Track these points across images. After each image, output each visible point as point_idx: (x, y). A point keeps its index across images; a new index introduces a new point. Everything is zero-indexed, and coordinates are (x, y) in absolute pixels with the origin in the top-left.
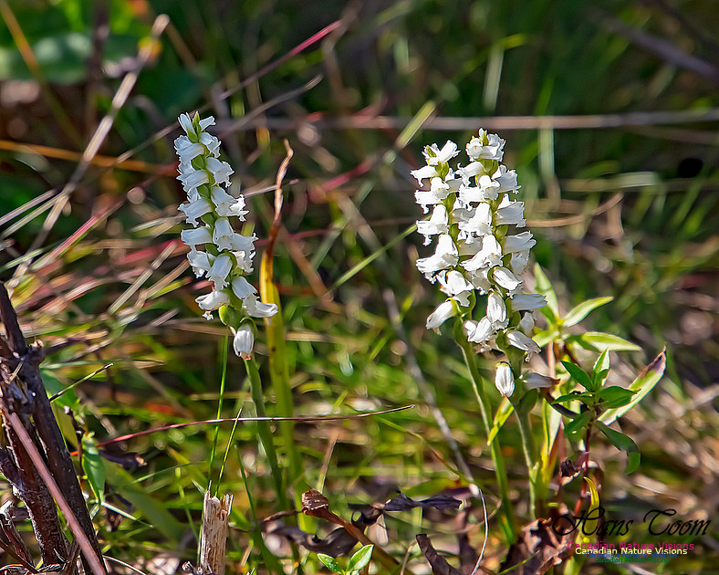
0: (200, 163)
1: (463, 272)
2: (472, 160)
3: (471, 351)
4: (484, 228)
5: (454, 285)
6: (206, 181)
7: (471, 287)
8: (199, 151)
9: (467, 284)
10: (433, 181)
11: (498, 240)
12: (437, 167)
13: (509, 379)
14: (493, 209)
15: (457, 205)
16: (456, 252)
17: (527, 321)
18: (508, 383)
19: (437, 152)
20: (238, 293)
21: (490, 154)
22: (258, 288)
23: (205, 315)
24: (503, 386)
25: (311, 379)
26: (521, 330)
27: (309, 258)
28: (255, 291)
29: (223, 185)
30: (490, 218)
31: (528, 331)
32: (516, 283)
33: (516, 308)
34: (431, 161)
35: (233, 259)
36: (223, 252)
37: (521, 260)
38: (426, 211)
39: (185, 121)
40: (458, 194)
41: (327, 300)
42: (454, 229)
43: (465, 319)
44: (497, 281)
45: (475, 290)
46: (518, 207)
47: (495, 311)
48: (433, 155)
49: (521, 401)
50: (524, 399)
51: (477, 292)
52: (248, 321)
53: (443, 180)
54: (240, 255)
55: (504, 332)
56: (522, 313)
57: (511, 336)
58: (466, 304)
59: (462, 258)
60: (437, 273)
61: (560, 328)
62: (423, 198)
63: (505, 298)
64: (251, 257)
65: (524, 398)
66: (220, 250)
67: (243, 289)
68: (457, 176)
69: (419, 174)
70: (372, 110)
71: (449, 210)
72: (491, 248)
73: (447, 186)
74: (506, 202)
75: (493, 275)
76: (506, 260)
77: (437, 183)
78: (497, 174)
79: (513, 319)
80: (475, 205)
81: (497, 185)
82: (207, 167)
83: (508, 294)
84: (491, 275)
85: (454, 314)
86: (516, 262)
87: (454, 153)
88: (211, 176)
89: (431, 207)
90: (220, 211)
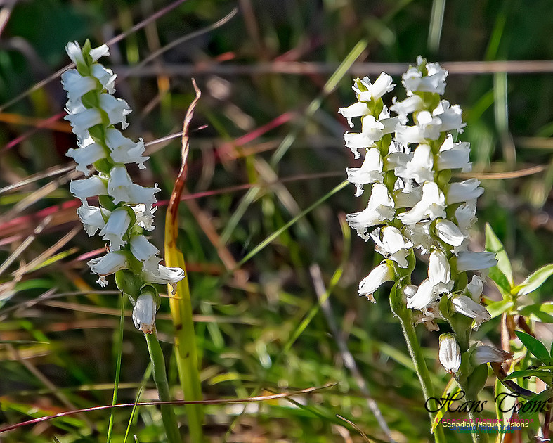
0: (92, 100)
1: (401, 227)
2: (409, 93)
3: (411, 322)
4: (423, 173)
5: (391, 243)
6: (99, 121)
7: (409, 245)
8: (90, 85)
9: (405, 242)
10: (364, 121)
11: (441, 188)
12: (370, 104)
13: (454, 353)
14: (434, 151)
15: (392, 149)
16: (392, 203)
17: (476, 284)
18: (454, 357)
19: (369, 86)
20: (138, 253)
21: (430, 86)
22: (161, 249)
23: (99, 281)
24: (447, 359)
25: (224, 371)
26: (468, 295)
27: (219, 232)
28: (157, 251)
29: (118, 126)
30: (431, 161)
31: (477, 295)
32: (461, 239)
33: (462, 268)
34: (362, 96)
35: (132, 215)
36: (119, 205)
37: (467, 213)
38: (357, 156)
39: (73, 49)
40: (393, 135)
41: (242, 280)
42: (390, 177)
43: (404, 283)
44: (441, 236)
45: (415, 249)
46: (464, 148)
47: (438, 273)
48: (364, 89)
49: (468, 378)
50: (472, 376)
51: (417, 251)
52: (148, 289)
53: (377, 118)
54: (140, 209)
55: (449, 296)
56: (470, 275)
57: (456, 301)
58: (404, 264)
59: (398, 211)
60: (370, 230)
61: (515, 297)
62: (353, 141)
63: (450, 257)
64: (153, 212)
65: (472, 374)
66: (116, 202)
67: (144, 250)
68: (393, 114)
69: (349, 112)
70: (293, 54)
71: (384, 154)
72: (432, 197)
73: (381, 126)
74: (448, 144)
75: (435, 230)
76: (450, 212)
77: (369, 123)
78: (439, 110)
79: (460, 281)
80: (413, 147)
81: (439, 122)
82: (100, 106)
83: (453, 251)
84: (433, 230)
85: (390, 278)
86: (461, 214)
87: (389, 87)
88: (105, 115)
89: (362, 151)
90: (116, 157)
